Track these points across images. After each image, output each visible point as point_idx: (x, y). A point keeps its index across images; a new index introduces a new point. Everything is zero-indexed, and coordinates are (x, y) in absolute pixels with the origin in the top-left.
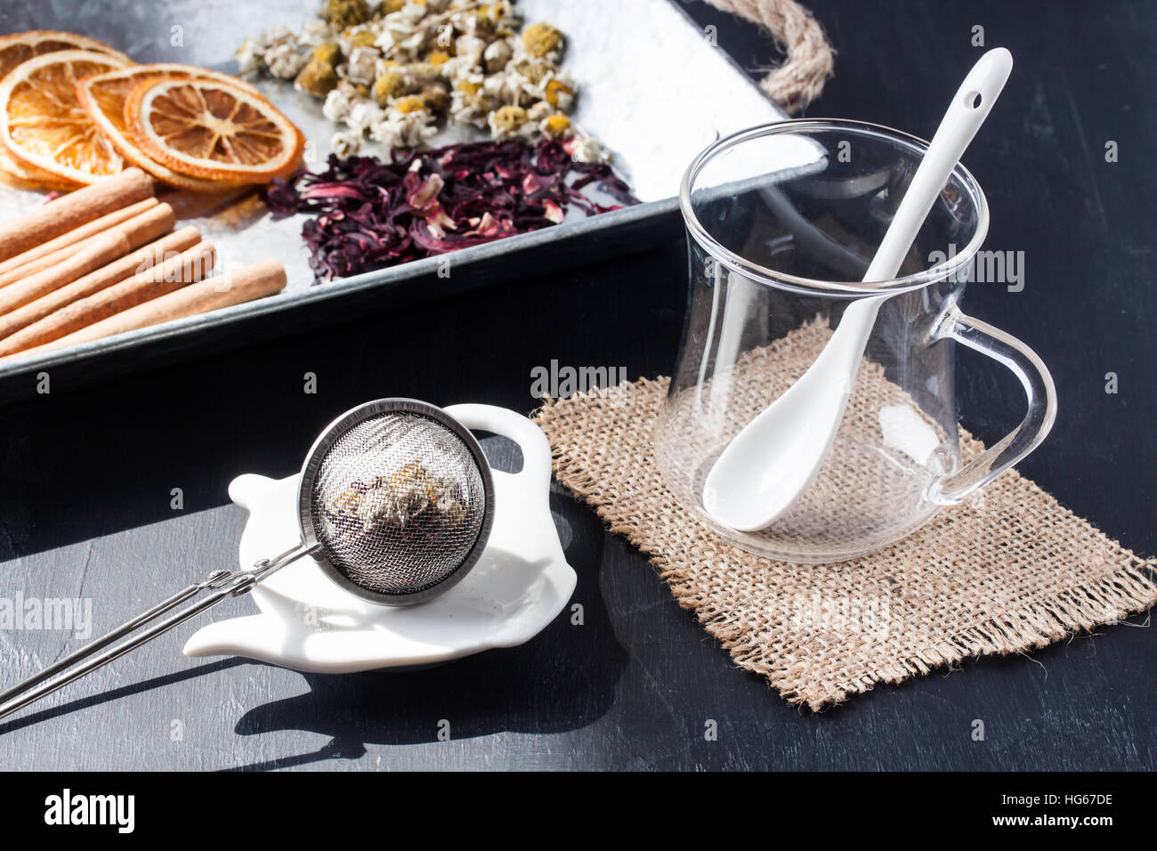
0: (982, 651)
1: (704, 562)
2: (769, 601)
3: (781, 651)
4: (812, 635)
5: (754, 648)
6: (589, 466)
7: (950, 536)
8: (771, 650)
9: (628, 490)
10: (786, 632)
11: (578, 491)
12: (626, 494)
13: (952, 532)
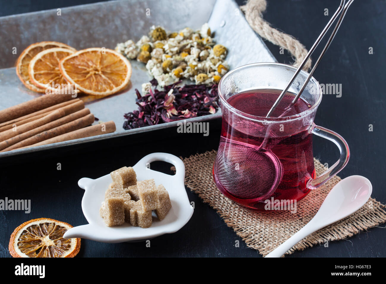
0: (330, 239)
1: (235, 212)
2: (258, 224)
3: (262, 241)
4: (273, 235)
5: (253, 240)
6: (196, 180)
7: (318, 200)
8: (259, 240)
9: (209, 188)
10: (264, 234)
11: (192, 189)
12: (208, 190)
13: (319, 199)
